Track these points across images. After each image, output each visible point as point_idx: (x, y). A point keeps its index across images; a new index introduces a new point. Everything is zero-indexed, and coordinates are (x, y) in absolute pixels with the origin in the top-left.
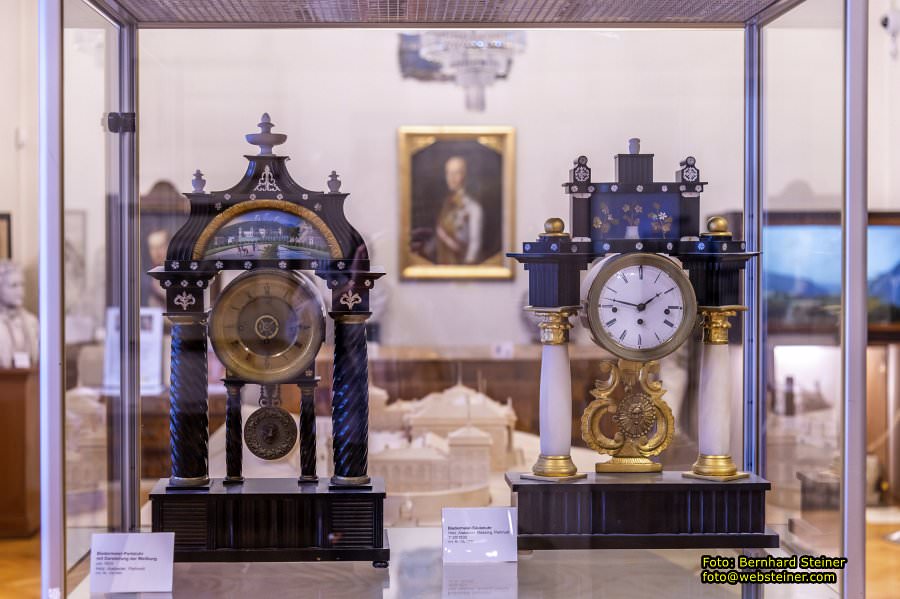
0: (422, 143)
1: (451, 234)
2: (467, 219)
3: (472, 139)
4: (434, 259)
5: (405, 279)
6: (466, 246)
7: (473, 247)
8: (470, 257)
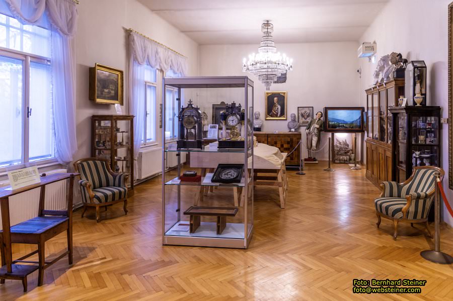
0: (269, 94)
1: (275, 111)
2: (278, 108)
3: (279, 94)
4: (272, 116)
5: (266, 120)
6: (278, 114)
7: (279, 114)
8: (278, 116)
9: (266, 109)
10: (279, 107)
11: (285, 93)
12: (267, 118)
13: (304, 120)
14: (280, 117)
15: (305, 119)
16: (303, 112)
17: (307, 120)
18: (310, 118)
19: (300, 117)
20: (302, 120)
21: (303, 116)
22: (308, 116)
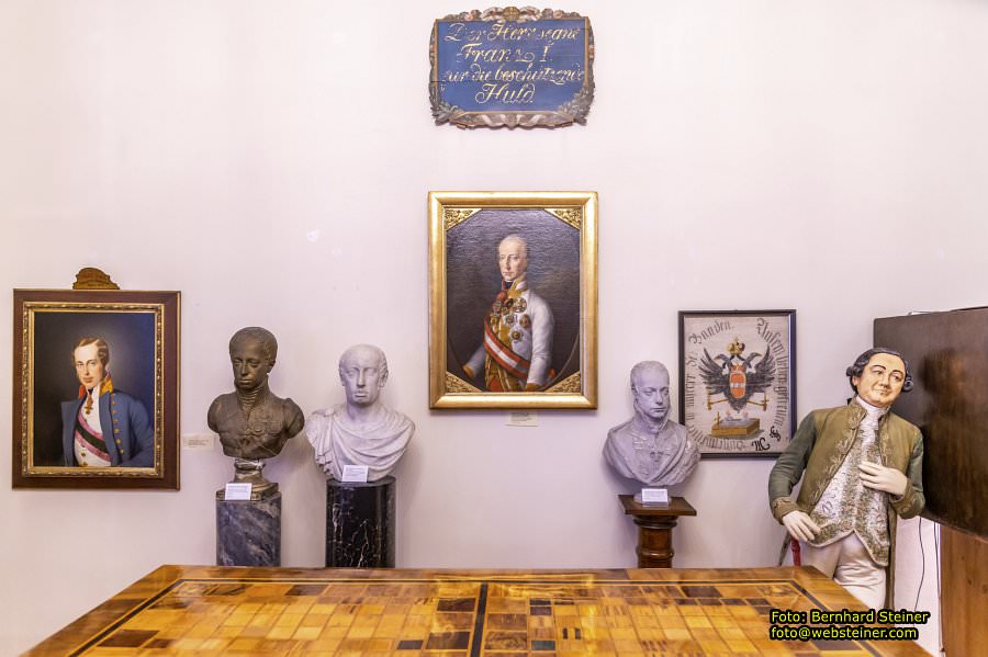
1: (504, 345)
2: (528, 323)
4: (480, 382)
5: (437, 410)
6: (525, 363)
7: (537, 363)
8: (531, 380)
9: (435, 328)
10: (538, 311)
11: (578, 206)
12: (447, 399)
13: (723, 409)
14: (540, 388)
15: (738, 403)
16: (719, 346)
17: (752, 411)
18: (771, 394)
19: (699, 389)
20: (709, 411)
21: (717, 379)
22: (757, 382)
